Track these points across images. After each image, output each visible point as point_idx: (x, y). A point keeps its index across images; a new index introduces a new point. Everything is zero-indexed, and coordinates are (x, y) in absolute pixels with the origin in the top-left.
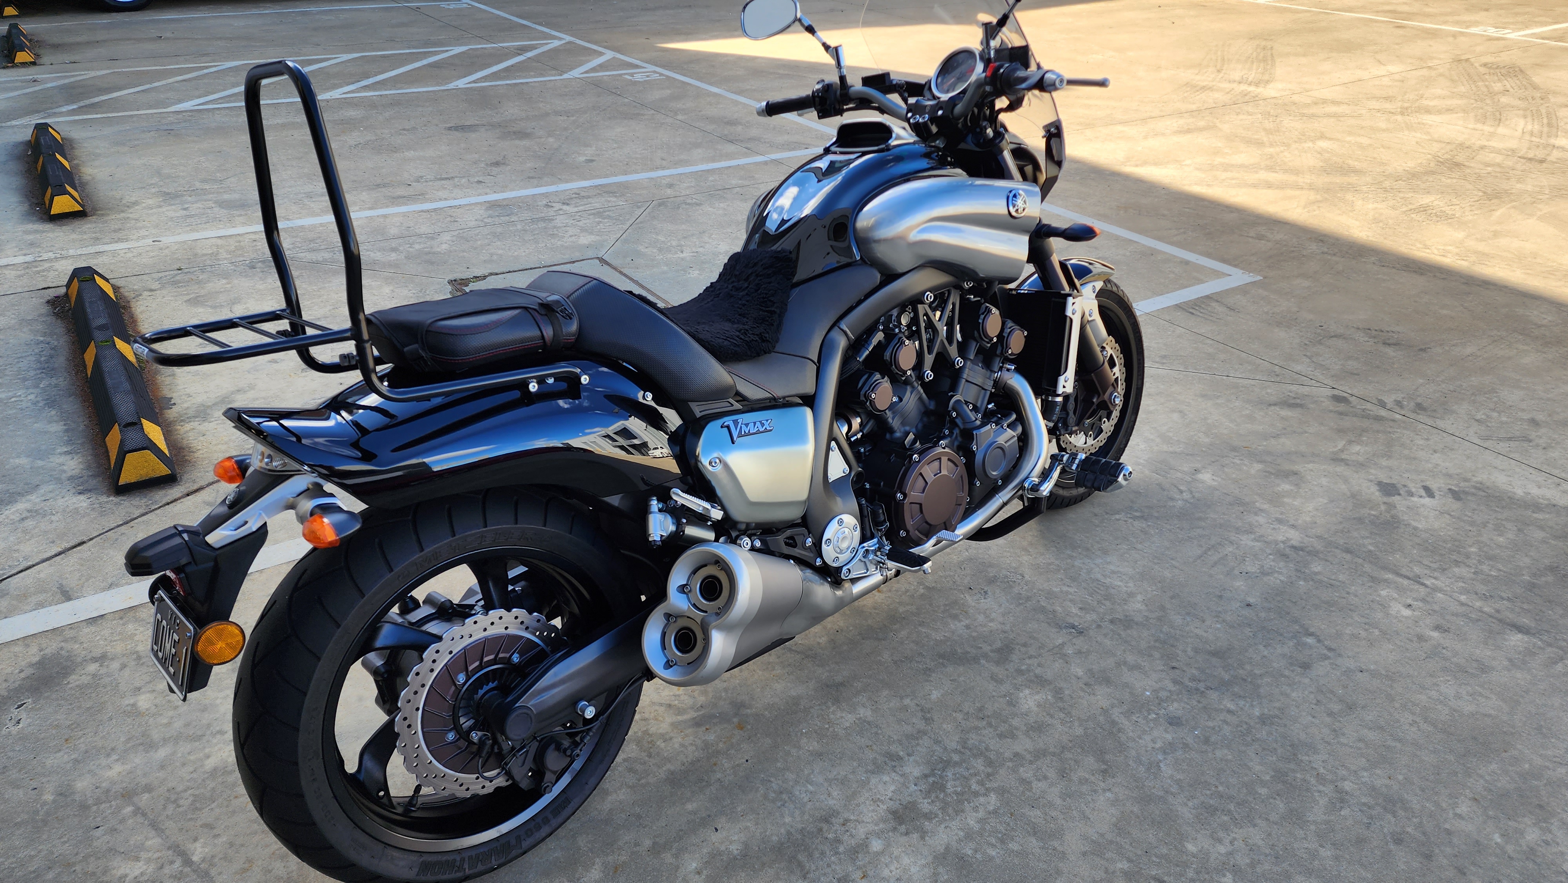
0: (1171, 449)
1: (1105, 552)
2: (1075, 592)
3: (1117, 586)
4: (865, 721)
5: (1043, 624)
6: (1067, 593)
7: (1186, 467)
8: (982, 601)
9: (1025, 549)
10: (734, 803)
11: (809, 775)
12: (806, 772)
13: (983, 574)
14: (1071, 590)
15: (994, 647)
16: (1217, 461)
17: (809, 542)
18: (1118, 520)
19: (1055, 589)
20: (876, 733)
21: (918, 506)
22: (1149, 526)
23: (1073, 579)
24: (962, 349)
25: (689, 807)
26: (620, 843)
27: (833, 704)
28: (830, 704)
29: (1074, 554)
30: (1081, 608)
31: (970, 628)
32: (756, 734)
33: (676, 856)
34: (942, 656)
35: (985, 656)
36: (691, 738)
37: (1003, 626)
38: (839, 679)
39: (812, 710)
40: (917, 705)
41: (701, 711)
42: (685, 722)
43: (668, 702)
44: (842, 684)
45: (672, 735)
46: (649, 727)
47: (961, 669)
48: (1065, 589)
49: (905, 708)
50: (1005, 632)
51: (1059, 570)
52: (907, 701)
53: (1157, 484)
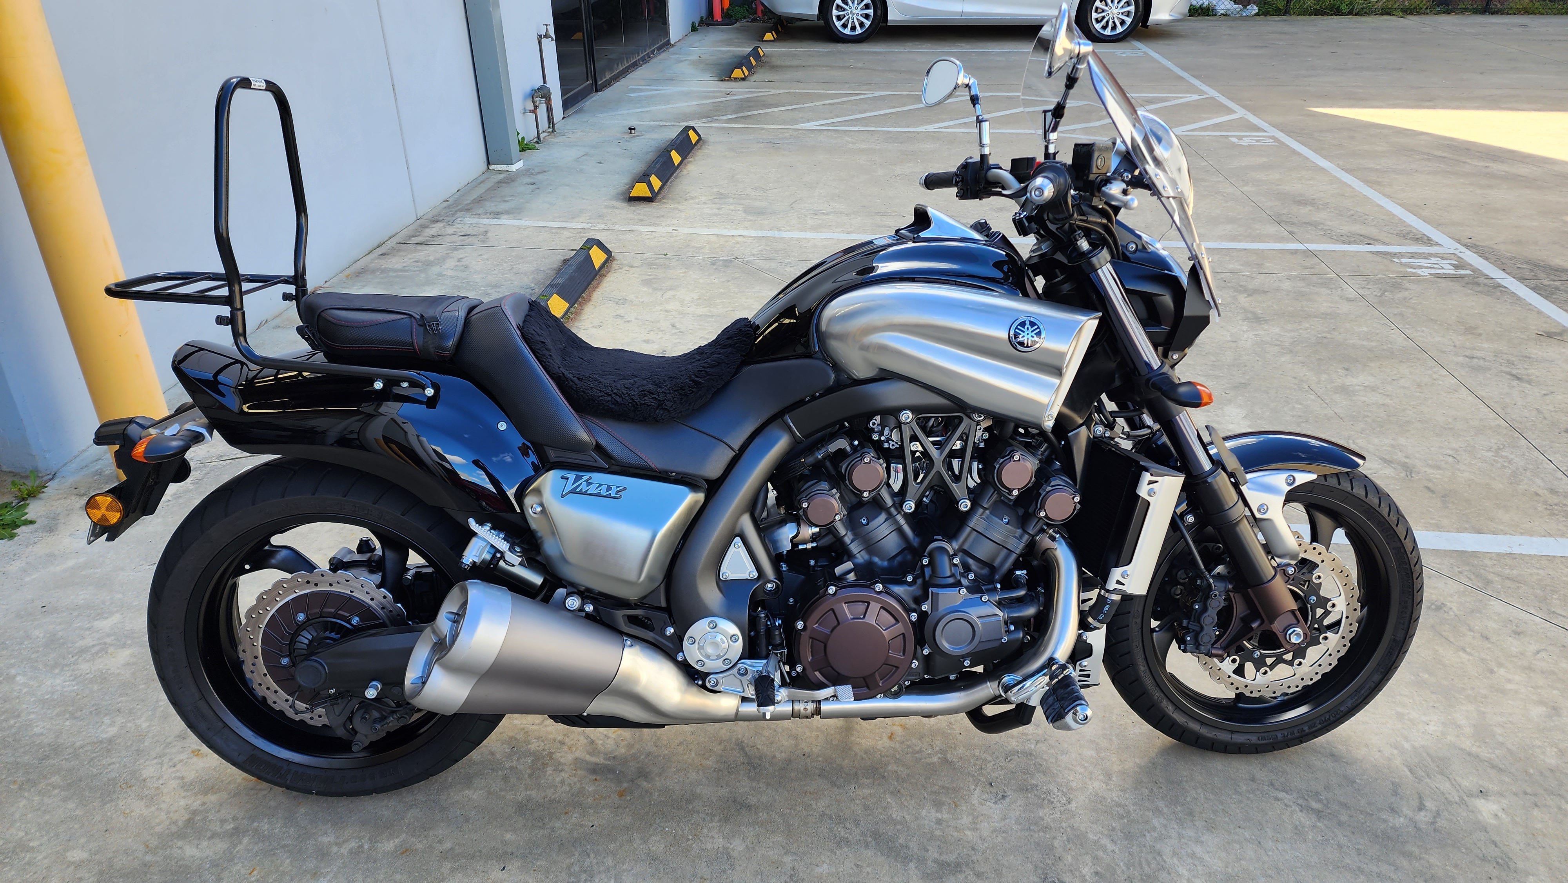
0: (1474, 750)
1: (1211, 827)
2: (1113, 851)
3: (1177, 872)
4: (728, 853)
5: (1029, 864)
6: (1104, 848)
7: (1469, 782)
8: (988, 803)
9: (1108, 776)
10: (540, 856)
11: (624, 871)
12: (625, 867)
13: (1025, 777)
14: (1110, 846)
15: (945, 858)
16: (1535, 795)
17: (670, 631)
18: (1277, 799)
19: (1091, 836)
20: (724, 871)
21: (823, 644)
22: (1314, 826)
23: (1128, 836)
24: (975, 495)
25: (508, 836)
26: (431, 833)
27: (720, 821)
28: (717, 818)
29: (1165, 810)
30: (1097, 873)
31: (941, 824)
32: (625, 808)
33: (453, 870)
34: (876, 835)
35: (922, 861)
36: (576, 780)
37: (979, 842)
38: (752, 800)
39: (695, 815)
40: (794, 868)
41: (609, 760)
42: (587, 763)
43: (594, 739)
44: (749, 807)
45: (566, 768)
46: (559, 751)
47: (881, 859)
48: (1105, 841)
49: (778, 864)
50: (973, 849)
51: (1123, 817)
52: (788, 859)
53: (1393, 783)
